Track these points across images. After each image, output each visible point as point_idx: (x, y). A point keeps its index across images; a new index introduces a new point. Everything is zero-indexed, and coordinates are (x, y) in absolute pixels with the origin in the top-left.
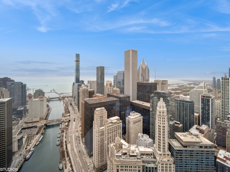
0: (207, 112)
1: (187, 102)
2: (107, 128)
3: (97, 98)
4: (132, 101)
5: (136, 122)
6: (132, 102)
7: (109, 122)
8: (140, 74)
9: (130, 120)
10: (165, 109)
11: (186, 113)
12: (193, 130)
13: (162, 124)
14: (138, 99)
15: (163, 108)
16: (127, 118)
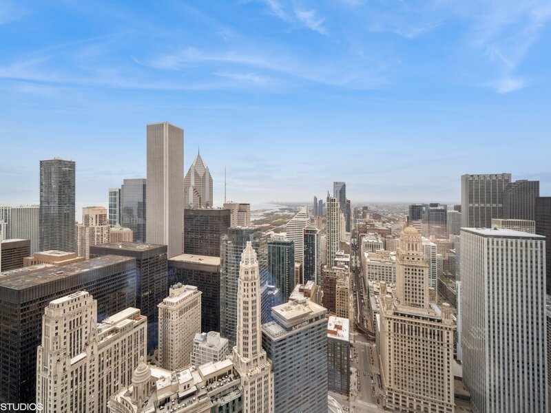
0: (311, 258)
1: (284, 244)
2: (96, 353)
3: (48, 266)
4: (172, 259)
5: (187, 309)
6: (173, 261)
7: (104, 331)
8: (191, 191)
9: (170, 307)
10: (256, 264)
11: (283, 265)
12: (296, 295)
13: (250, 296)
14: (188, 249)
15: (253, 262)
16: (160, 305)
